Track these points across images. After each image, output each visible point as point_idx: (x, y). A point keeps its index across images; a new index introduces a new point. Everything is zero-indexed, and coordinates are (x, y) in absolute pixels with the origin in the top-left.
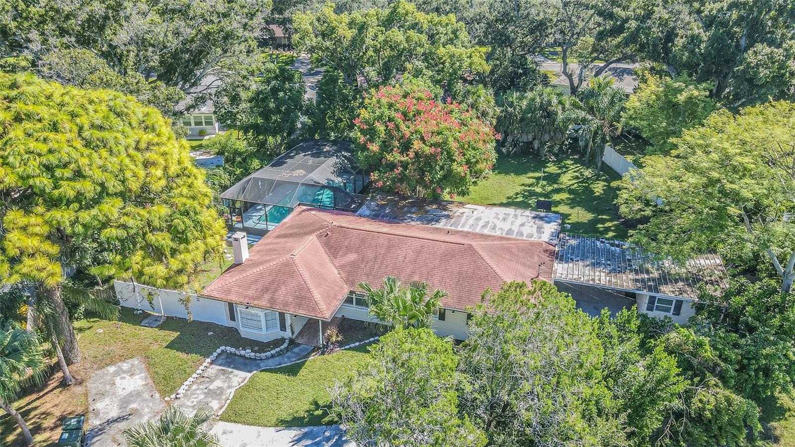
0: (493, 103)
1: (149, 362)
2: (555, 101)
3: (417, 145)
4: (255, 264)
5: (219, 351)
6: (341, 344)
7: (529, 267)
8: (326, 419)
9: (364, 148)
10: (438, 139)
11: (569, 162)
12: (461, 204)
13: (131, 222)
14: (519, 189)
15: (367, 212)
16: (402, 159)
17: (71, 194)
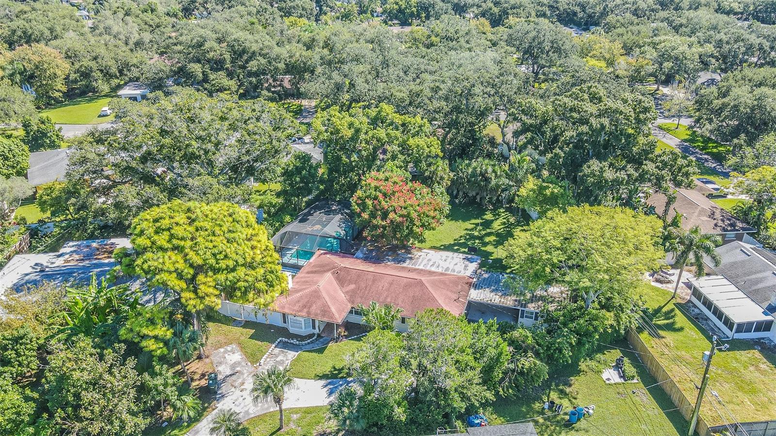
0: (448, 170)
1: (242, 347)
2: (490, 169)
3: (391, 216)
4: (297, 291)
5: (278, 340)
6: (346, 337)
7: (455, 293)
8: (340, 376)
9: (359, 216)
10: (405, 212)
11: (502, 210)
12: (420, 249)
13: (250, 279)
14: (463, 233)
15: (361, 256)
16: (383, 223)
17: (224, 266)
